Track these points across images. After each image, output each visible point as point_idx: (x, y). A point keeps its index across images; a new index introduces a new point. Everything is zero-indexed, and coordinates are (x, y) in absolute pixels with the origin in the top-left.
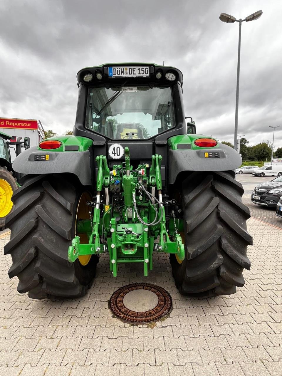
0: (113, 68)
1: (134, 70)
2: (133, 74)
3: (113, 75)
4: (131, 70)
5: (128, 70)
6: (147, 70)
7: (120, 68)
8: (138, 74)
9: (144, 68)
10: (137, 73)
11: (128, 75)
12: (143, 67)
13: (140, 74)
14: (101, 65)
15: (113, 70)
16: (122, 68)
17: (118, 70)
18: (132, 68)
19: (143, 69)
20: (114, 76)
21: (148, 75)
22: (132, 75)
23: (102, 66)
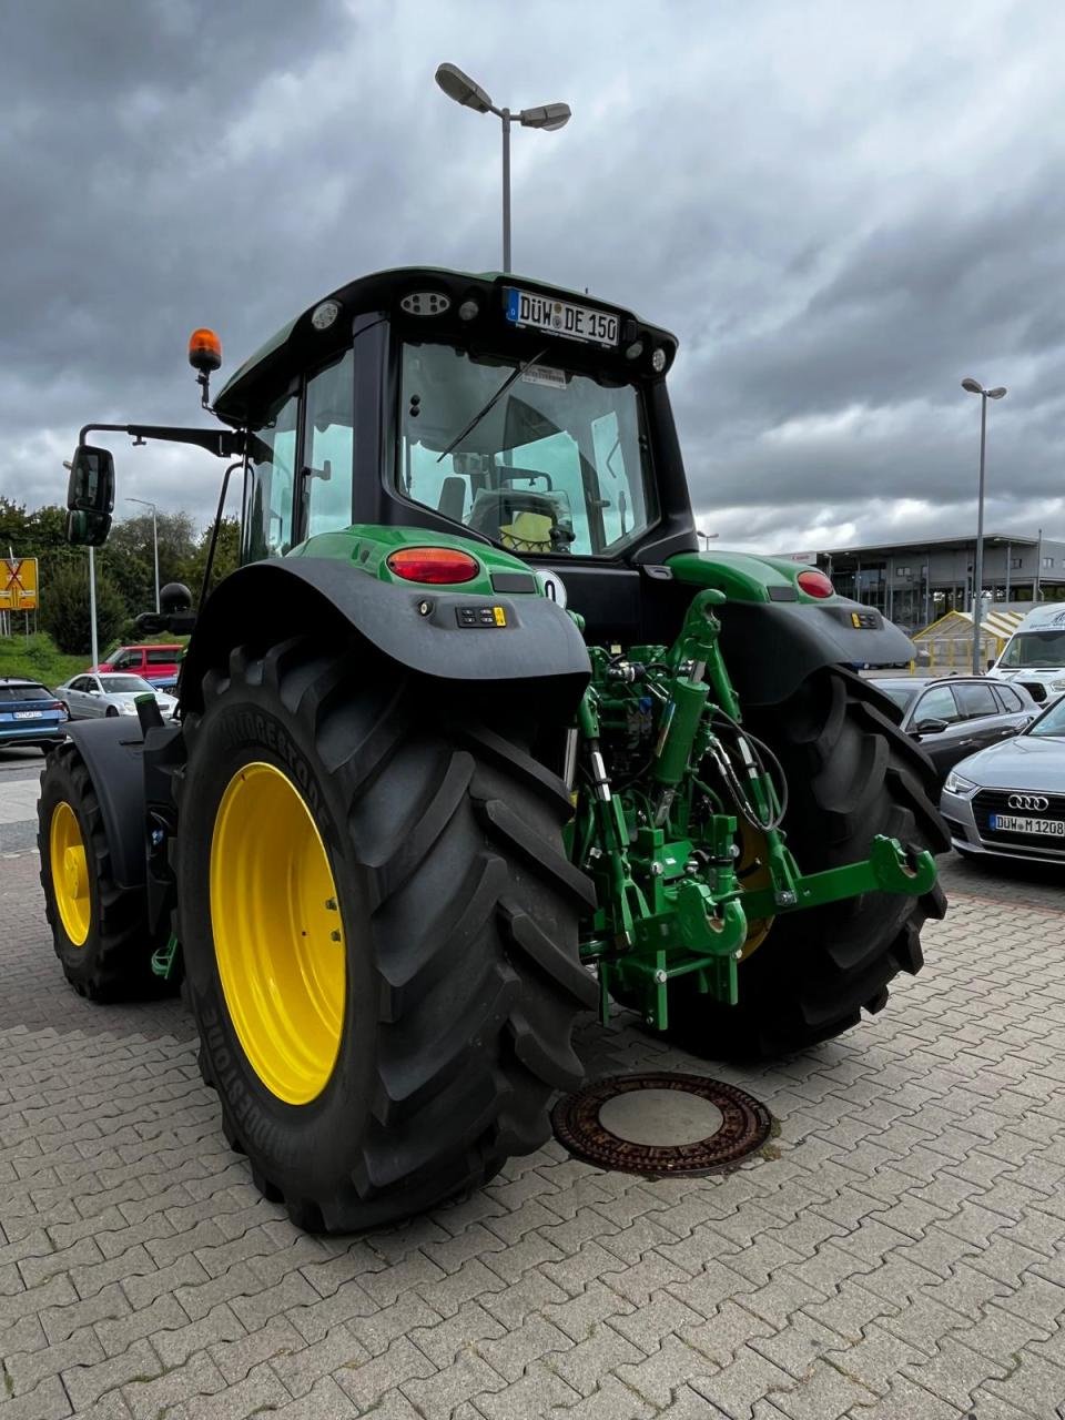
0: (521, 294)
4: (570, 313)
5: (563, 312)
6: (612, 326)
7: (543, 300)
8: (590, 334)
9: (604, 319)
10: (587, 328)
12: (605, 316)
14: (489, 273)
15: (520, 301)
16: (548, 302)
19: (603, 322)
20: (521, 322)
22: (573, 332)
23: (493, 280)
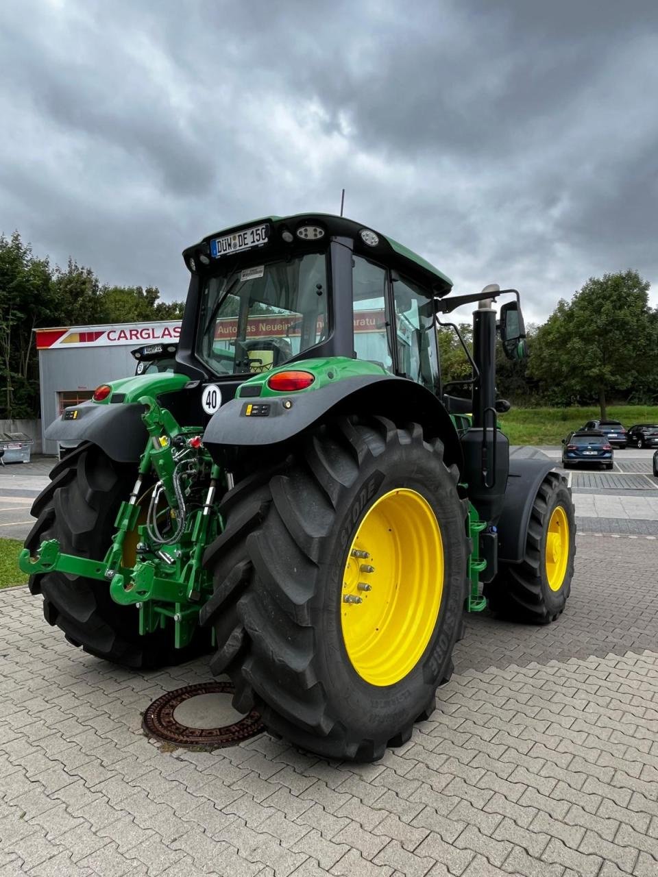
1: (245, 236)
2: (245, 244)
3: (218, 254)
11: (238, 248)
13: (254, 242)
17: (224, 242)
18: (242, 234)
21: (266, 240)
